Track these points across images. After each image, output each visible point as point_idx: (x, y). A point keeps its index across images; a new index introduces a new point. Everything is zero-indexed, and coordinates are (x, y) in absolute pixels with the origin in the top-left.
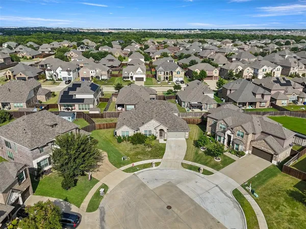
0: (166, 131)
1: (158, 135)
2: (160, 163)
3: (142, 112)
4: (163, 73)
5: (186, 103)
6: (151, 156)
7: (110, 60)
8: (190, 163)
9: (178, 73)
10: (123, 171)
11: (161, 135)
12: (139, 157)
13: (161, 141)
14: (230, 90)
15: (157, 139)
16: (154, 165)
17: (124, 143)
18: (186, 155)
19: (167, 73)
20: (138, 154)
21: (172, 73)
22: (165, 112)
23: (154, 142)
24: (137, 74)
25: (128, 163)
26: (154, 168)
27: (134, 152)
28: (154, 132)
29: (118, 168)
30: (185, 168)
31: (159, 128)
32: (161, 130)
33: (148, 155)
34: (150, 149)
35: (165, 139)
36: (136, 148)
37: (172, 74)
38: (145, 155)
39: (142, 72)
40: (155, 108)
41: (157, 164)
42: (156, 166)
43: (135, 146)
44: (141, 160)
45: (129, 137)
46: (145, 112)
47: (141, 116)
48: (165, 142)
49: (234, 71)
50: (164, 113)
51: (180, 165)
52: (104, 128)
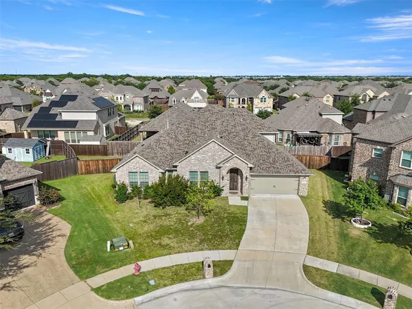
0: (246, 172)
1: (225, 184)
2: (230, 263)
3: (187, 129)
4: (236, 100)
5: (286, 134)
6: (202, 241)
7: (154, 90)
8: (332, 267)
9: (263, 100)
10: (97, 290)
11: (233, 187)
12: (165, 241)
13: (235, 200)
14: (374, 112)
15: (223, 194)
16: (209, 272)
17: (133, 204)
18: (312, 241)
19: (244, 100)
20: (163, 231)
21: (251, 100)
22: (243, 130)
23: (213, 203)
24: (193, 101)
25: (123, 261)
26: (210, 281)
27: (152, 227)
28: (214, 177)
29: (83, 277)
30: (319, 285)
31: (230, 165)
32: (235, 172)
33: (192, 236)
34: (201, 220)
35: (245, 195)
36: (160, 217)
37: (252, 103)
38: (185, 235)
39: (201, 98)
40: (219, 122)
41: (221, 268)
42: (215, 275)
43: (159, 211)
44: (168, 250)
45: (147, 187)
46: (193, 130)
47: (182, 139)
48: (245, 203)
49: (361, 98)
50: (242, 134)
51: (300, 274)
52: (98, 171)
